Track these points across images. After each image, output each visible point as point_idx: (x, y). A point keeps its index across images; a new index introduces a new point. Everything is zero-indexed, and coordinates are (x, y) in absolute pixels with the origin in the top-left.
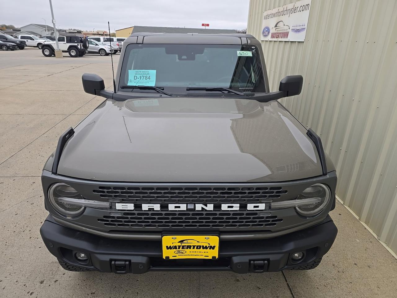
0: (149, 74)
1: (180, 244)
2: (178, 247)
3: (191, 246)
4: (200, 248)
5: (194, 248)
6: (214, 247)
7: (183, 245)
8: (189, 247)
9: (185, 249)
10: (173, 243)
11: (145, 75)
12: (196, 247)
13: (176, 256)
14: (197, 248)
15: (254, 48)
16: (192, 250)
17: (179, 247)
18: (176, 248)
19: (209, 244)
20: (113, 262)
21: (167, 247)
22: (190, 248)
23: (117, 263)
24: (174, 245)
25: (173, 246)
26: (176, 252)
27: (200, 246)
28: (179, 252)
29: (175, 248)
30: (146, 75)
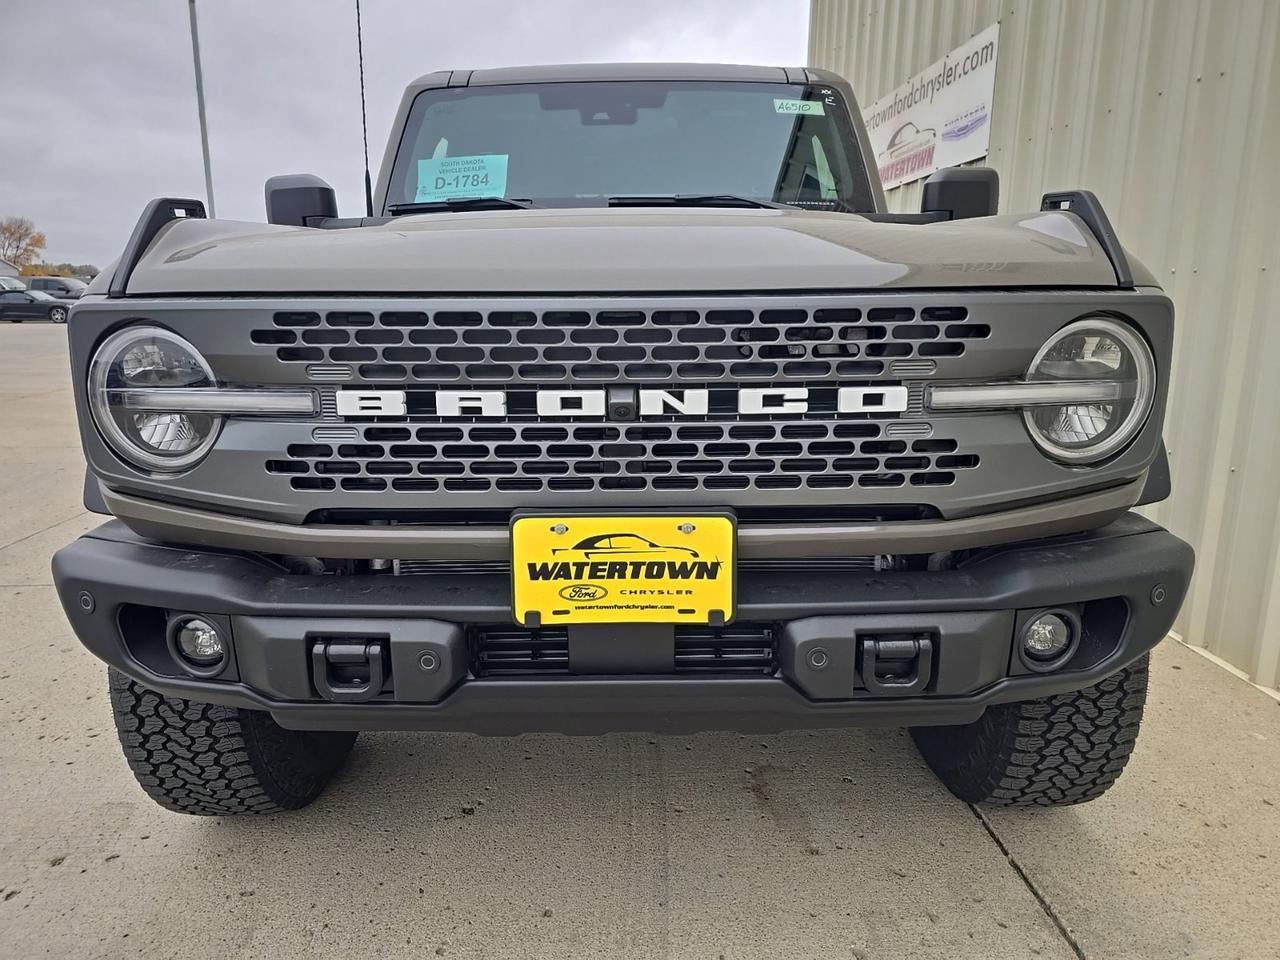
0: (484, 168)
1: (579, 556)
2: (573, 570)
3: (624, 565)
4: (660, 575)
5: (635, 575)
6: (716, 565)
7: (594, 558)
8: (617, 570)
9: (603, 577)
10: (554, 551)
11: (471, 174)
12: (643, 569)
13: (567, 612)
14: (649, 575)
15: (829, 92)
16: (628, 583)
17: (580, 566)
18: (567, 576)
19: (695, 555)
20: (318, 649)
21: (532, 567)
22: (622, 576)
23: (334, 649)
24: (561, 558)
25: (556, 564)
26: (566, 593)
27: (661, 565)
28: (578, 592)
29: (564, 571)
30: (474, 173)
